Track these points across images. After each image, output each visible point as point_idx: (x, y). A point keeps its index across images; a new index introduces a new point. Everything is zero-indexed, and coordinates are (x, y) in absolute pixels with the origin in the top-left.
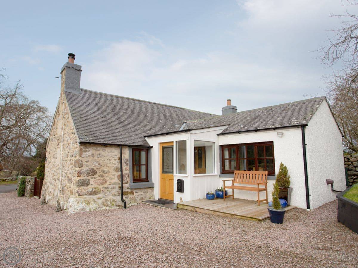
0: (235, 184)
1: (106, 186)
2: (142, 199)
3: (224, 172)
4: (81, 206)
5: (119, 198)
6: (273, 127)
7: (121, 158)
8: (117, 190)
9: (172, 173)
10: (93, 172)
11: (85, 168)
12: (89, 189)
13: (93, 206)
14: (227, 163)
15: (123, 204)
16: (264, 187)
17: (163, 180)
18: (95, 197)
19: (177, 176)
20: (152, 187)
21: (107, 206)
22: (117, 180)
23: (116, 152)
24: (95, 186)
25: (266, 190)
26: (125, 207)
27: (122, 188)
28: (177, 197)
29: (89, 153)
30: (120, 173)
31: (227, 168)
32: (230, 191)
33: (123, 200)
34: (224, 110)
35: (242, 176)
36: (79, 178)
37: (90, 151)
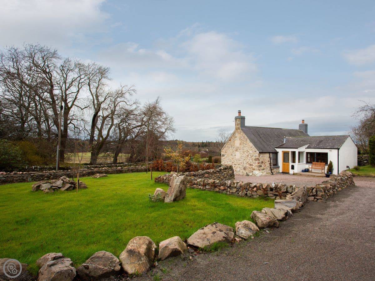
0: (313, 167)
1: (266, 167)
2: (276, 172)
3: (307, 162)
4: (261, 174)
5: (270, 171)
6: (328, 148)
7: (270, 157)
8: (269, 169)
9: (289, 162)
10: (262, 162)
11: (260, 161)
12: (262, 168)
13: (264, 174)
14: (309, 159)
15: (272, 173)
16: (324, 168)
17: (283, 165)
18: (264, 171)
19: (291, 164)
20: (279, 167)
21: (267, 174)
22: (268, 165)
23: (268, 155)
24: (263, 167)
25: (324, 169)
26: (273, 174)
27: (271, 168)
28: (291, 172)
29: (261, 156)
30: (270, 162)
31: (309, 161)
32: (310, 169)
33: (271, 172)
34: (300, 126)
35: (315, 164)
36: (258, 165)
37: (261, 155)
